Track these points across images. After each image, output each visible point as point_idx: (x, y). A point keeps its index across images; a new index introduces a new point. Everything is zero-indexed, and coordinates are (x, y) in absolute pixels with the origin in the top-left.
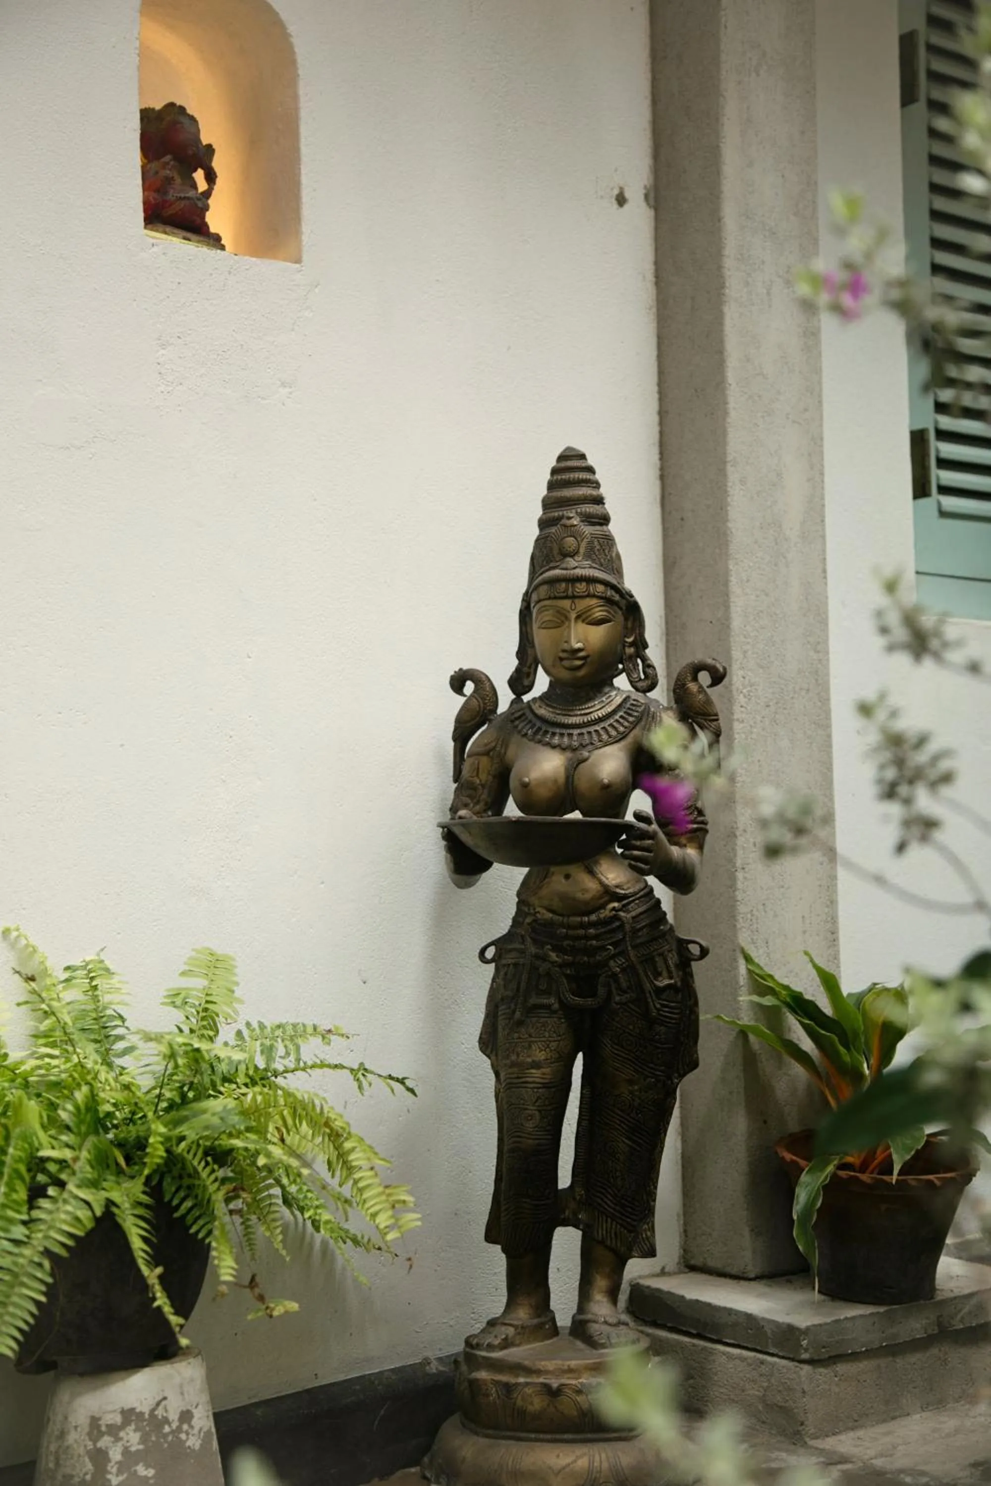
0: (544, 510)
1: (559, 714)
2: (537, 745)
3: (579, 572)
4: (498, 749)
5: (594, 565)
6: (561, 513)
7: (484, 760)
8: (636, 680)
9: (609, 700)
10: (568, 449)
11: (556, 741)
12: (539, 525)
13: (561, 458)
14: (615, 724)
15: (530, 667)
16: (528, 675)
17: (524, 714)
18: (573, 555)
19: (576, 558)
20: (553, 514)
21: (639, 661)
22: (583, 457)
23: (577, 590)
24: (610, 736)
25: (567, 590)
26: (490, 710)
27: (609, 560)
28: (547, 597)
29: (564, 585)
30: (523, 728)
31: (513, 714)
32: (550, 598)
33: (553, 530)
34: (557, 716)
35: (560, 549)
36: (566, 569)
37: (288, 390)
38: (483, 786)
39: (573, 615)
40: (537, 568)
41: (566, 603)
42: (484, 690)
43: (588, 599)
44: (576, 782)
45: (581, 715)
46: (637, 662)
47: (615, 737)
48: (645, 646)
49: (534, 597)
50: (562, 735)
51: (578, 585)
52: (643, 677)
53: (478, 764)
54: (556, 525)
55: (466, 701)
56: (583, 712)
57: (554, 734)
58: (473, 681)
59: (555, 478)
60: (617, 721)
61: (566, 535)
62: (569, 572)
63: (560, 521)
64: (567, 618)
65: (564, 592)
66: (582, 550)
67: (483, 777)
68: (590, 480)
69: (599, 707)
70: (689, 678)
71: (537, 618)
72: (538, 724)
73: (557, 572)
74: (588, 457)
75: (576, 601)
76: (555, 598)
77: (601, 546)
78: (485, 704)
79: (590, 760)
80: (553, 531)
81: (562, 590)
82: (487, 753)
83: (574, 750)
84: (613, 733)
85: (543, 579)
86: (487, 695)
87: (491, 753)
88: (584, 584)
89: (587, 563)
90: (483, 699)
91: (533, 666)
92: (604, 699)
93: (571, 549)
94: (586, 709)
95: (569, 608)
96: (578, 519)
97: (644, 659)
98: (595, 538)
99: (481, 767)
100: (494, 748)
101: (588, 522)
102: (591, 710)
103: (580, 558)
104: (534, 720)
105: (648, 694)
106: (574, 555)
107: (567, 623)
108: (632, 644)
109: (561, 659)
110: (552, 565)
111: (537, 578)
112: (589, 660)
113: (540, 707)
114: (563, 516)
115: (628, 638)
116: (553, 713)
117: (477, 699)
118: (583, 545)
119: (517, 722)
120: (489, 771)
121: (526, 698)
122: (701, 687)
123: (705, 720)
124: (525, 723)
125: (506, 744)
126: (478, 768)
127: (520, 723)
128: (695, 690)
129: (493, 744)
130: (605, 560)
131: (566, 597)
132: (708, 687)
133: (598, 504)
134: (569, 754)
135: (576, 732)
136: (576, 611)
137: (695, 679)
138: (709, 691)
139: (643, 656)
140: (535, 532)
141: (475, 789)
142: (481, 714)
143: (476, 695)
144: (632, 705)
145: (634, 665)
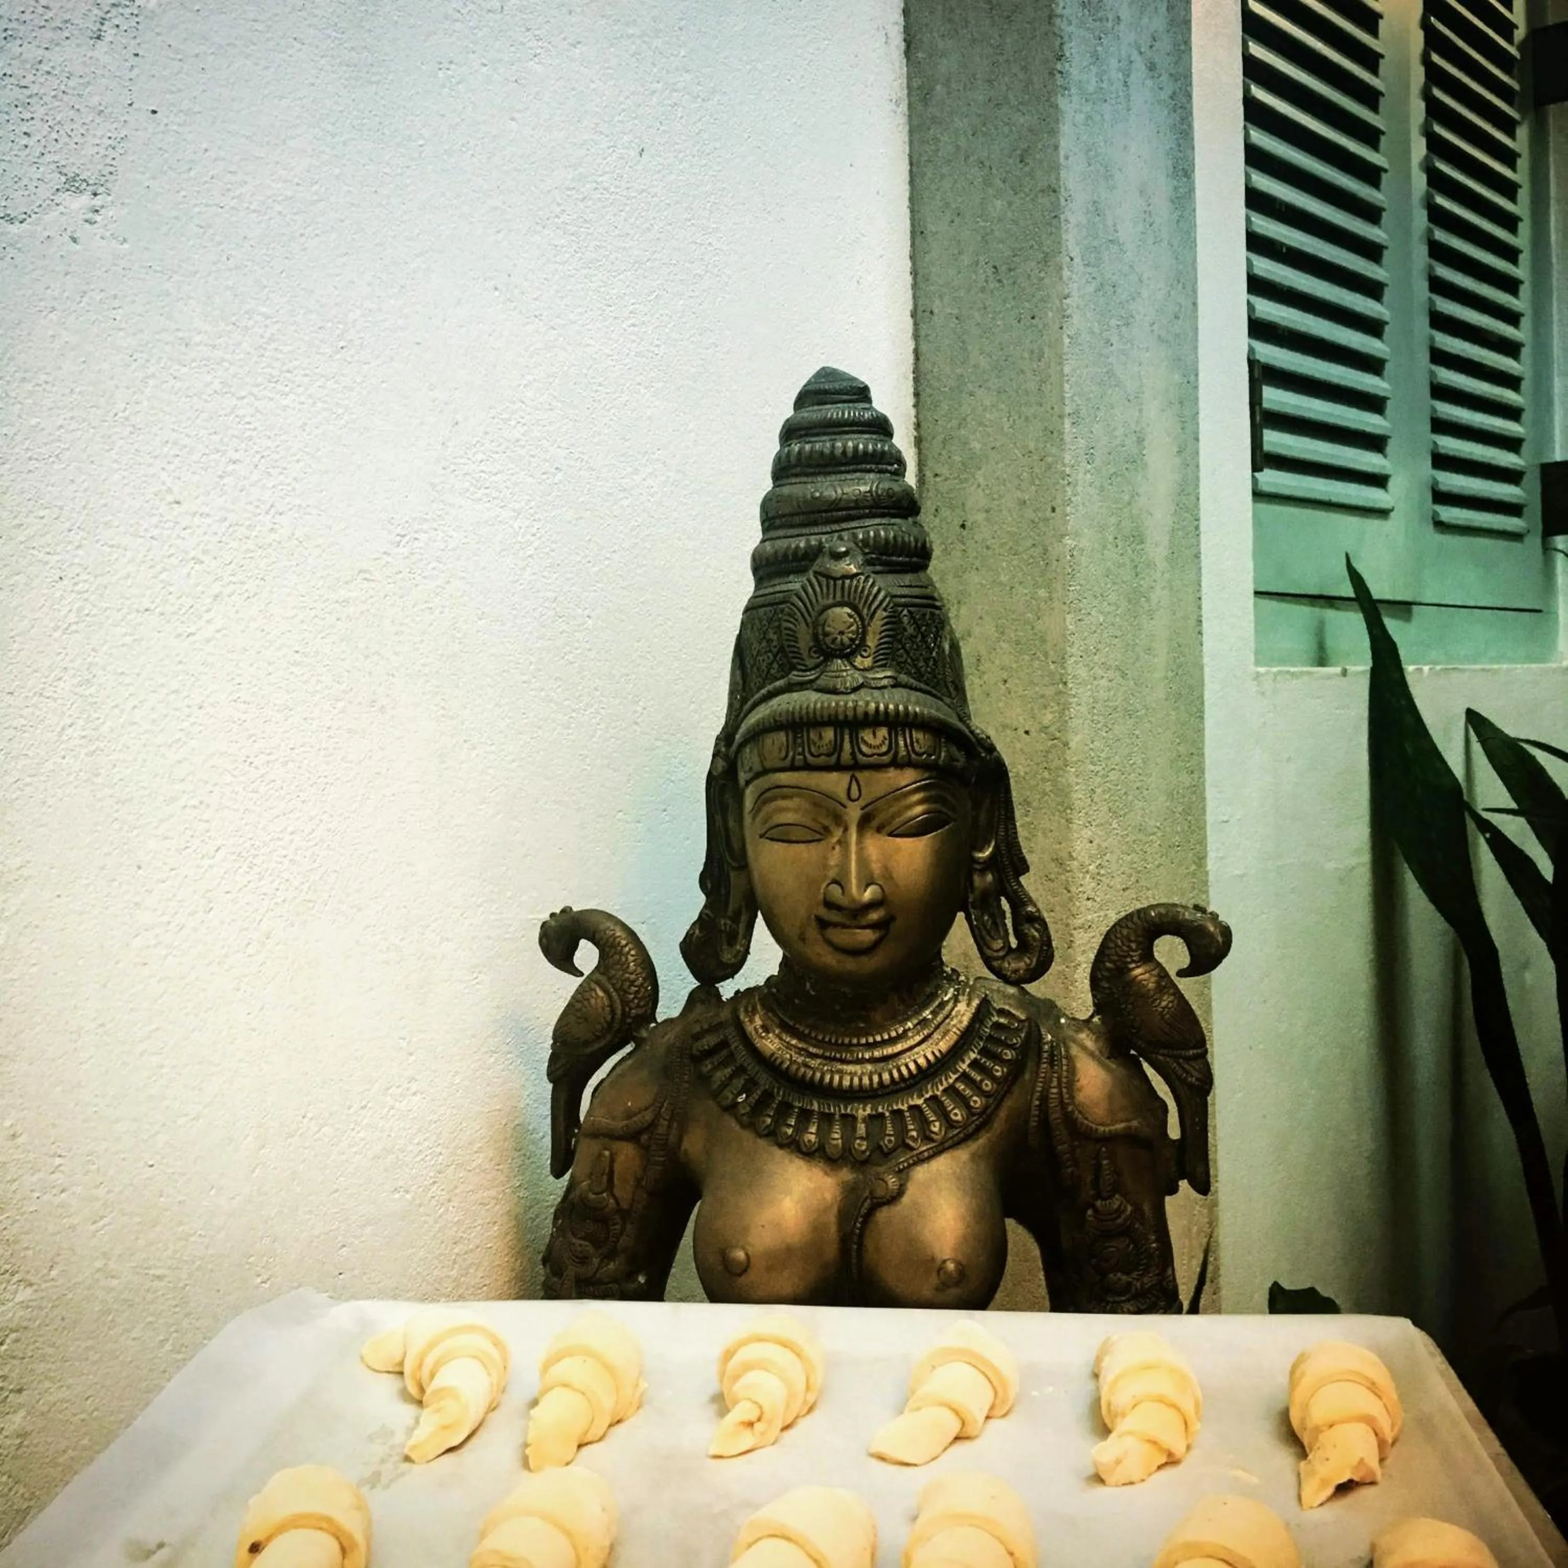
0: (765, 531)
1: (814, 1056)
2: (762, 1142)
3: (869, 702)
4: (661, 1130)
5: (903, 678)
6: (813, 541)
7: (627, 1153)
8: (1001, 954)
9: (940, 1018)
10: (826, 374)
11: (813, 1138)
12: (756, 570)
13: (805, 398)
14: (961, 1086)
15: (736, 918)
16: (732, 938)
17: (724, 1044)
18: (848, 653)
19: (858, 661)
20: (793, 543)
21: (1005, 904)
22: (862, 394)
23: (864, 749)
24: (950, 1124)
25: (837, 747)
26: (637, 1016)
27: (935, 662)
28: (787, 762)
29: (829, 734)
30: (724, 1085)
31: (697, 1037)
32: (793, 768)
33: (795, 584)
34: (814, 1063)
35: (815, 637)
36: (834, 691)
37: (85, 199)
38: (625, 1215)
39: (854, 813)
40: (754, 680)
41: (836, 782)
42: (626, 970)
43: (892, 773)
44: (870, 1254)
45: (873, 1060)
46: (999, 906)
47: (965, 1126)
48: (1022, 867)
49: (750, 759)
50: (827, 1119)
51: (867, 735)
52: (1014, 943)
53: (612, 1160)
54: (802, 571)
55: (581, 990)
56: (877, 1054)
57: (805, 1116)
58: (596, 944)
59: (796, 448)
60: (964, 1077)
61: (831, 601)
62: (841, 699)
63: (813, 560)
64: (839, 820)
65: (829, 755)
66: (872, 641)
67: (624, 1192)
68: (883, 453)
69: (918, 1038)
70: (1136, 955)
71: (756, 811)
72: (765, 1081)
73: (809, 700)
74: (874, 394)
75: (862, 776)
76: (808, 767)
77: (918, 627)
78: (625, 1003)
79: (906, 1199)
80: (797, 586)
81: (824, 750)
82: (632, 1136)
83: (860, 1164)
84: (958, 1115)
85: (773, 715)
86: (632, 983)
87: (644, 1138)
88: (883, 732)
89: (883, 675)
90: (622, 992)
91: (744, 918)
92: (927, 1014)
93: (846, 640)
94: (884, 1043)
95: (843, 796)
96: (860, 559)
97: (1019, 901)
98: (905, 605)
99: (617, 1168)
100: (652, 1125)
101: (882, 564)
102: (899, 1047)
103: (868, 662)
104: (753, 1068)
105: (1029, 987)
106: (853, 653)
107: (838, 834)
108: (991, 864)
109: (823, 924)
110: (795, 676)
111: (755, 705)
112: (895, 927)
113: (766, 1029)
114: (820, 549)
115: (981, 850)
116: (800, 1051)
117: (605, 991)
118: (877, 625)
119: (707, 1066)
120: (638, 1181)
121: (727, 989)
122: (1163, 974)
123: (1176, 1058)
124: (728, 1071)
125: (681, 1119)
126: (611, 1172)
127: (715, 1068)
128: (1151, 985)
129: (648, 1116)
130: (926, 660)
131: (838, 767)
132: (1182, 973)
133: (905, 517)
134: (846, 1175)
135: (863, 1111)
136: (862, 803)
137: (1148, 957)
138: (1186, 985)
139: (1015, 892)
140: (746, 587)
141: (604, 1221)
142: (616, 1026)
143: (603, 979)
144: (997, 1026)
145: (992, 916)
